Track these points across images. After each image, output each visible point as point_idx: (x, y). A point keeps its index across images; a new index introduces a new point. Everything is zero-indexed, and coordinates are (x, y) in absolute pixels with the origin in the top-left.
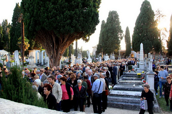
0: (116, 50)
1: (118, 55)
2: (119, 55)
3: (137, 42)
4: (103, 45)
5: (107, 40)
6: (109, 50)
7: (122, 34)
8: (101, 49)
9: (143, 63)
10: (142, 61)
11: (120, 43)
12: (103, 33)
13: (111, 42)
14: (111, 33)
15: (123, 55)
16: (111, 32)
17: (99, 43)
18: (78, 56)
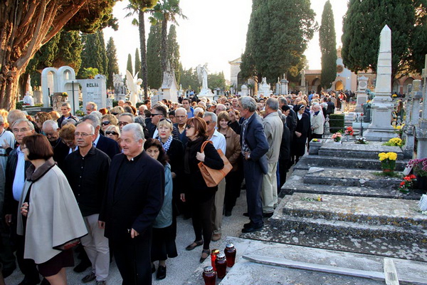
0: (293, 70)
1: (300, 84)
2: (303, 83)
3: (359, 38)
4: (258, 54)
5: (267, 40)
6: (273, 68)
7: (311, 22)
8: (252, 68)
9: (389, 105)
10: (385, 98)
11: (304, 47)
12: (256, 19)
13: (280, 44)
14: (281, 18)
15: (313, 84)
16: (280, 14)
17: (247, 49)
18: (164, 82)
